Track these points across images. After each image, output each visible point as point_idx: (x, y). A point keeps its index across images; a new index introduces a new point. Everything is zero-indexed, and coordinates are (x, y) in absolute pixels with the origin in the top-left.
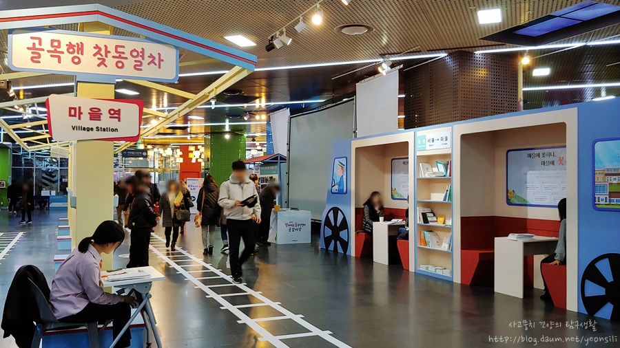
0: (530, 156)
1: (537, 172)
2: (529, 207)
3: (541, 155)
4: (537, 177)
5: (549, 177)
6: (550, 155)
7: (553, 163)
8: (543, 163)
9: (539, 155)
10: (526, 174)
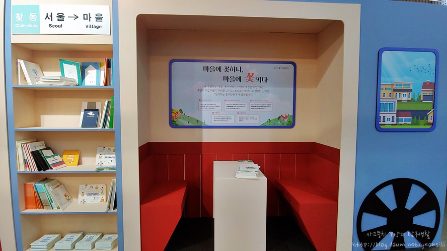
0: (207, 69)
1: (218, 88)
2: (204, 130)
3: (223, 69)
4: (216, 94)
5: (234, 94)
6: (235, 69)
7: (239, 79)
8: (226, 79)
9: (220, 69)
10: (201, 90)
